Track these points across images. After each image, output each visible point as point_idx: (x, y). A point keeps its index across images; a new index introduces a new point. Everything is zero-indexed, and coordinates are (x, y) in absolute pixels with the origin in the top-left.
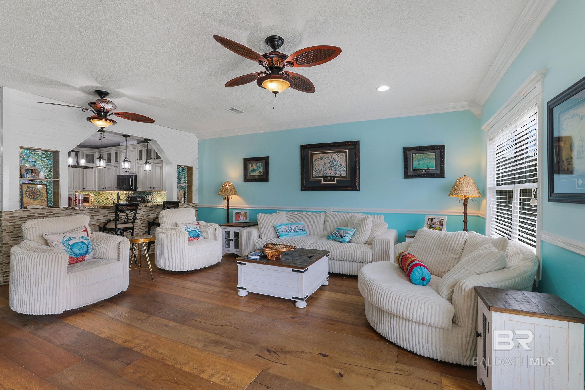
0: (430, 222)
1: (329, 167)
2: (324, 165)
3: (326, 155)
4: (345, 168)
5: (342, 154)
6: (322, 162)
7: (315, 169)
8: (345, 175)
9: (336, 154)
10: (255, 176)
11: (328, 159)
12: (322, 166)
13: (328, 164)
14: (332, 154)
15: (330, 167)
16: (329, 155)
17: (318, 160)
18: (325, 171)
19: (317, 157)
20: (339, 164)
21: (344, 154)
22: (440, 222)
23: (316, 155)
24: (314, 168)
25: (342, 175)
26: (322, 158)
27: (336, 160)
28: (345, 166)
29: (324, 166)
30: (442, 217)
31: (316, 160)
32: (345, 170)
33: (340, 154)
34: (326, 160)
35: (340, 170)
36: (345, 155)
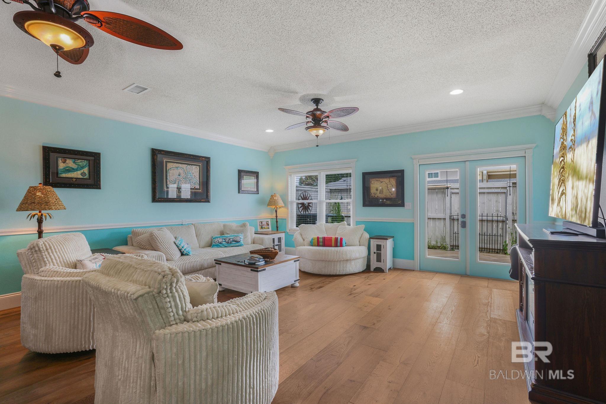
0: (261, 224)
1: (183, 178)
2: (179, 175)
3: (180, 165)
4: (198, 181)
5: (196, 167)
6: (176, 172)
7: (169, 179)
8: (198, 187)
9: (191, 166)
10: (72, 178)
11: (183, 169)
12: (176, 176)
13: (182, 175)
14: (187, 165)
15: (185, 178)
16: (184, 166)
17: (172, 169)
18: (180, 182)
19: (172, 167)
20: (193, 176)
21: (197, 167)
22: (267, 224)
23: (170, 163)
24: (168, 177)
25: (196, 187)
26: (177, 168)
27: (190, 172)
28: (198, 179)
29: (179, 177)
30: (267, 220)
31: (171, 168)
32: (199, 183)
33: (194, 167)
34: (181, 171)
35: (194, 183)
36: (199, 168)
